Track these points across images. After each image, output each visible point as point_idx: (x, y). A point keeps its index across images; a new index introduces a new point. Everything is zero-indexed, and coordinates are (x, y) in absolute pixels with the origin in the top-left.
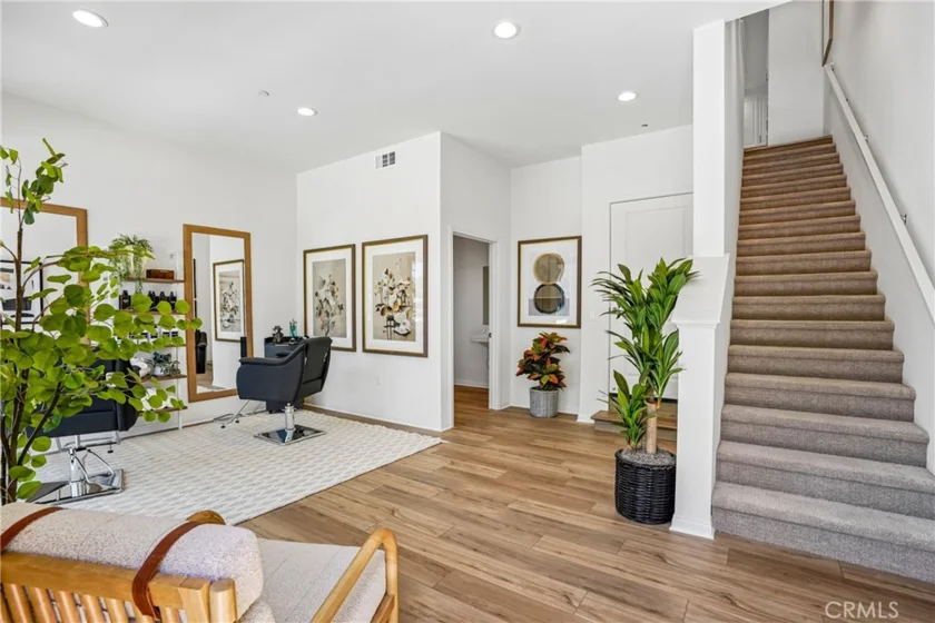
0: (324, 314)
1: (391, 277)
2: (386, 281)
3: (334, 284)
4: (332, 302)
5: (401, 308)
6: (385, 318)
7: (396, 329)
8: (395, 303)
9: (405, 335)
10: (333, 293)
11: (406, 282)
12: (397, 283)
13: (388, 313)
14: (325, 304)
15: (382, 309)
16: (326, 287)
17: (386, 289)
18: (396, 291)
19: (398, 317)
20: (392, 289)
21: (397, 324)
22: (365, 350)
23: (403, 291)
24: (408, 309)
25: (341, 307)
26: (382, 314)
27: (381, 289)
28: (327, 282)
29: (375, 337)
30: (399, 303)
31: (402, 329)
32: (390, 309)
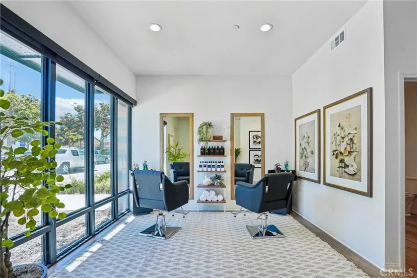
0: (304, 157)
1: (342, 129)
2: (339, 132)
3: (309, 137)
4: (308, 150)
5: (350, 152)
6: (338, 161)
7: (346, 170)
8: (346, 149)
9: (353, 175)
10: (308, 143)
11: (355, 132)
12: (347, 133)
13: (340, 157)
14: (304, 150)
15: (336, 154)
16: (305, 140)
17: (339, 138)
18: (346, 139)
19: (347, 160)
20: (343, 138)
21: (346, 166)
22: (325, 184)
23: (351, 139)
24: (355, 153)
25: (312, 153)
26: (337, 157)
27: (336, 138)
28: (306, 137)
29: (332, 175)
30: (349, 149)
31: (351, 170)
32: (341, 153)
